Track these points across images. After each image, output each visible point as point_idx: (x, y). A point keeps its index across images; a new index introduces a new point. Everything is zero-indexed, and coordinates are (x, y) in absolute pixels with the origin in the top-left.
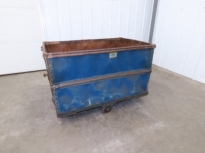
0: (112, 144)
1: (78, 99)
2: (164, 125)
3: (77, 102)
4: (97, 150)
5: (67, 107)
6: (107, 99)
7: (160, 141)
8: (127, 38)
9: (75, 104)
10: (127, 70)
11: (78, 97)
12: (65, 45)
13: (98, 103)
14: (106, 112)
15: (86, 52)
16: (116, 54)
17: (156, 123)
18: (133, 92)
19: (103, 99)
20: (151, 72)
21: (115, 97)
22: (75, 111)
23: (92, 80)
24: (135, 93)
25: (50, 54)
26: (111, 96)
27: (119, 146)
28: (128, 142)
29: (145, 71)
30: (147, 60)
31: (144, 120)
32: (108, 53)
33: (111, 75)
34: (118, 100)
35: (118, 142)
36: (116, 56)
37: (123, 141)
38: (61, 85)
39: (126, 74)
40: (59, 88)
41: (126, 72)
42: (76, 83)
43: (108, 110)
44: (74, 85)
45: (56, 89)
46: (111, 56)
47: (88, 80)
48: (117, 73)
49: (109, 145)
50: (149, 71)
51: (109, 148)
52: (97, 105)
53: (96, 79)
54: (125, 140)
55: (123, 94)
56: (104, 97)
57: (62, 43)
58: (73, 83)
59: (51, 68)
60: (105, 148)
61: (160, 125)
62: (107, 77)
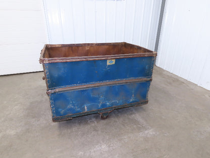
0: (98, 149)
1: (73, 105)
2: (154, 133)
3: (73, 107)
4: (83, 153)
5: (62, 112)
6: (103, 105)
7: (146, 149)
8: (131, 43)
9: (71, 109)
10: (125, 77)
11: (74, 102)
12: (67, 48)
13: (94, 109)
14: (103, 118)
15: (83, 58)
16: (114, 61)
17: (146, 130)
18: (131, 100)
19: (100, 105)
20: (151, 80)
21: (112, 104)
22: (70, 116)
23: (89, 86)
24: (133, 102)
25: (46, 59)
26: (108, 103)
27: (104, 150)
28: (114, 148)
29: (145, 79)
30: (147, 68)
31: (135, 126)
32: (106, 60)
33: (108, 82)
34: (115, 107)
35: (104, 147)
36: (114, 63)
37: (109, 147)
38: (57, 90)
39: (124, 82)
40: (55, 93)
41: (124, 79)
42: (72, 88)
43: (105, 116)
44: (70, 90)
45: (52, 94)
46: (108, 63)
47: (84, 86)
48: (115, 80)
49: (95, 149)
50: (149, 79)
51: (95, 152)
52: (94, 111)
53: (93, 86)
54: (112, 145)
55: (121, 101)
56: (101, 104)
57: (64, 46)
58: (69, 89)
59: (47, 73)
60: (90, 152)
61: (150, 132)
62: (105, 84)
